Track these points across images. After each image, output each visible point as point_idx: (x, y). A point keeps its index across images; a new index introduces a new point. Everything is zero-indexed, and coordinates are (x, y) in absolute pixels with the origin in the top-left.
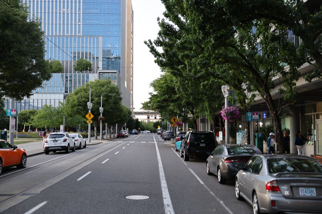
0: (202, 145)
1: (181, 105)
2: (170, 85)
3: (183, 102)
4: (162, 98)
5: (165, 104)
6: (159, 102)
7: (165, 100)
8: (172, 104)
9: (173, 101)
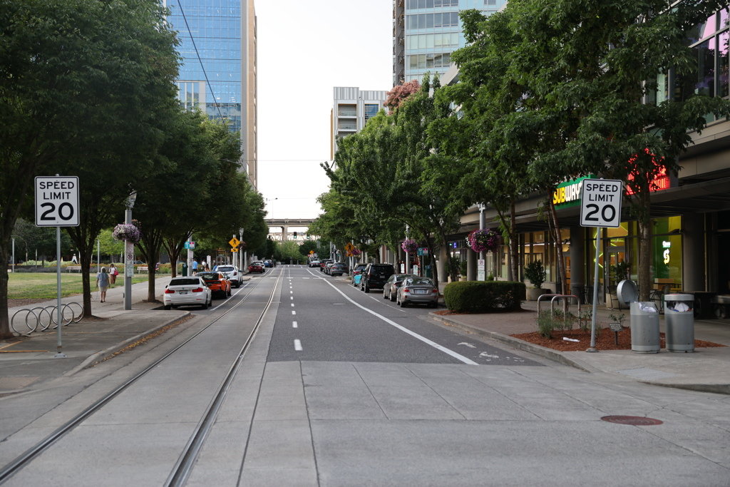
0: (381, 277)
1: (360, 230)
2: (346, 206)
3: (362, 228)
4: (337, 222)
5: (340, 230)
6: (332, 227)
7: (340, 225)
8: (349, 230)
9: (348, 226)
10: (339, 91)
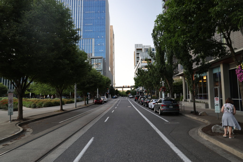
10: (136, 45)
